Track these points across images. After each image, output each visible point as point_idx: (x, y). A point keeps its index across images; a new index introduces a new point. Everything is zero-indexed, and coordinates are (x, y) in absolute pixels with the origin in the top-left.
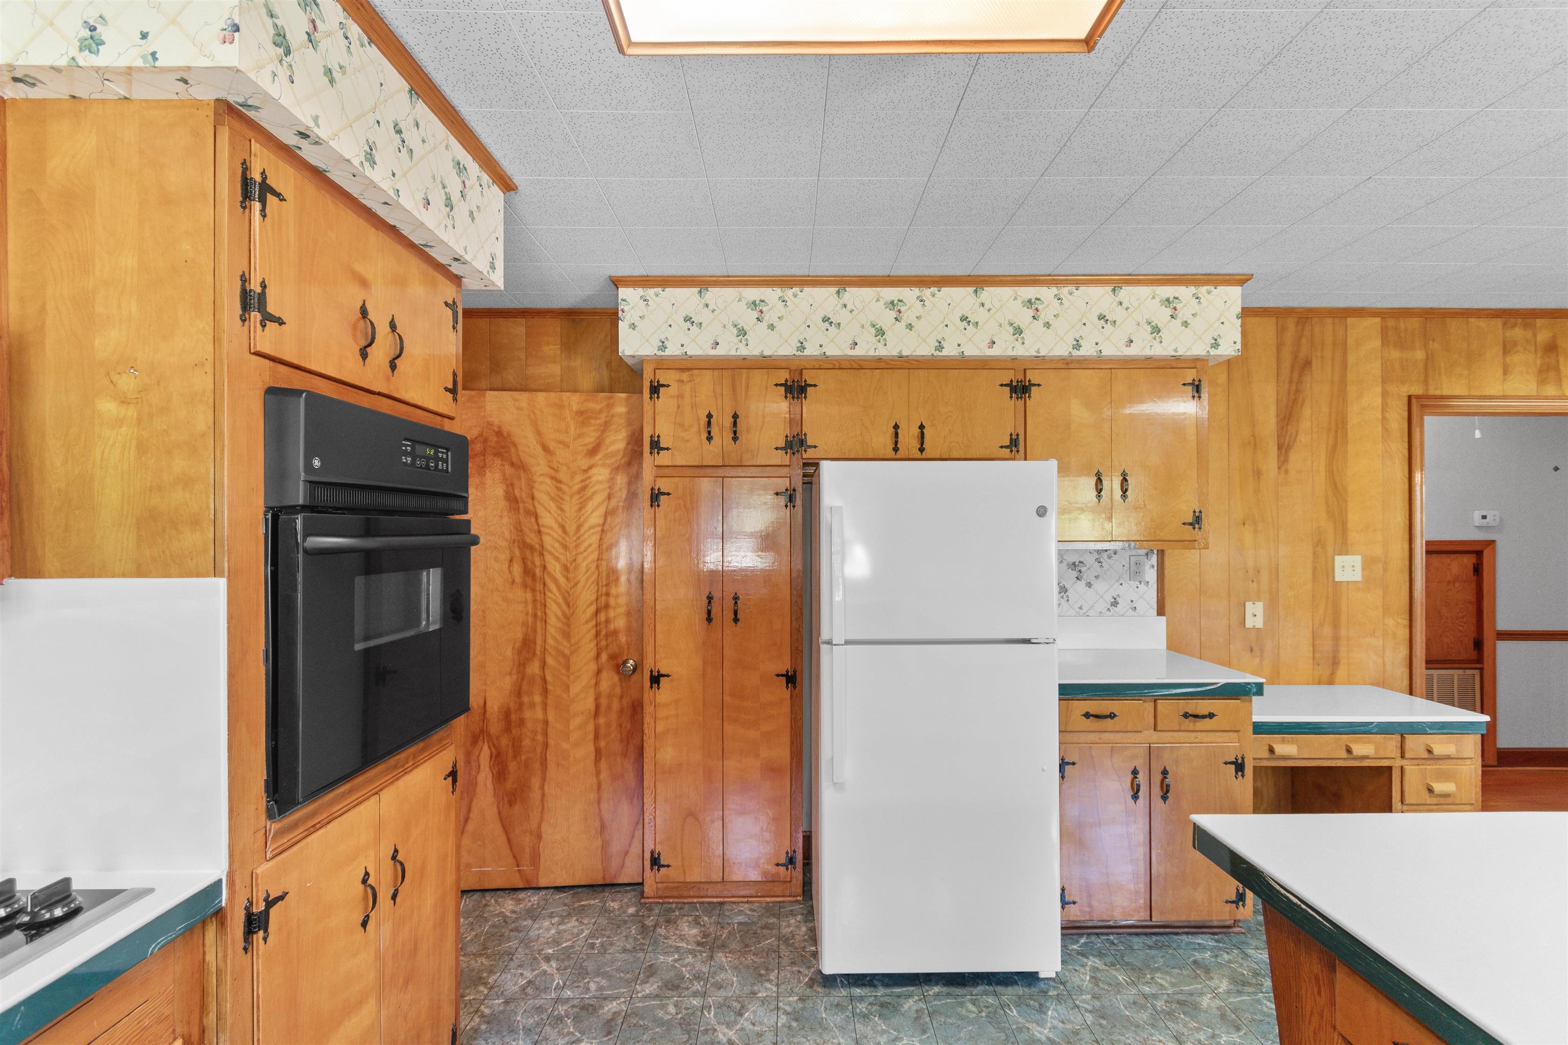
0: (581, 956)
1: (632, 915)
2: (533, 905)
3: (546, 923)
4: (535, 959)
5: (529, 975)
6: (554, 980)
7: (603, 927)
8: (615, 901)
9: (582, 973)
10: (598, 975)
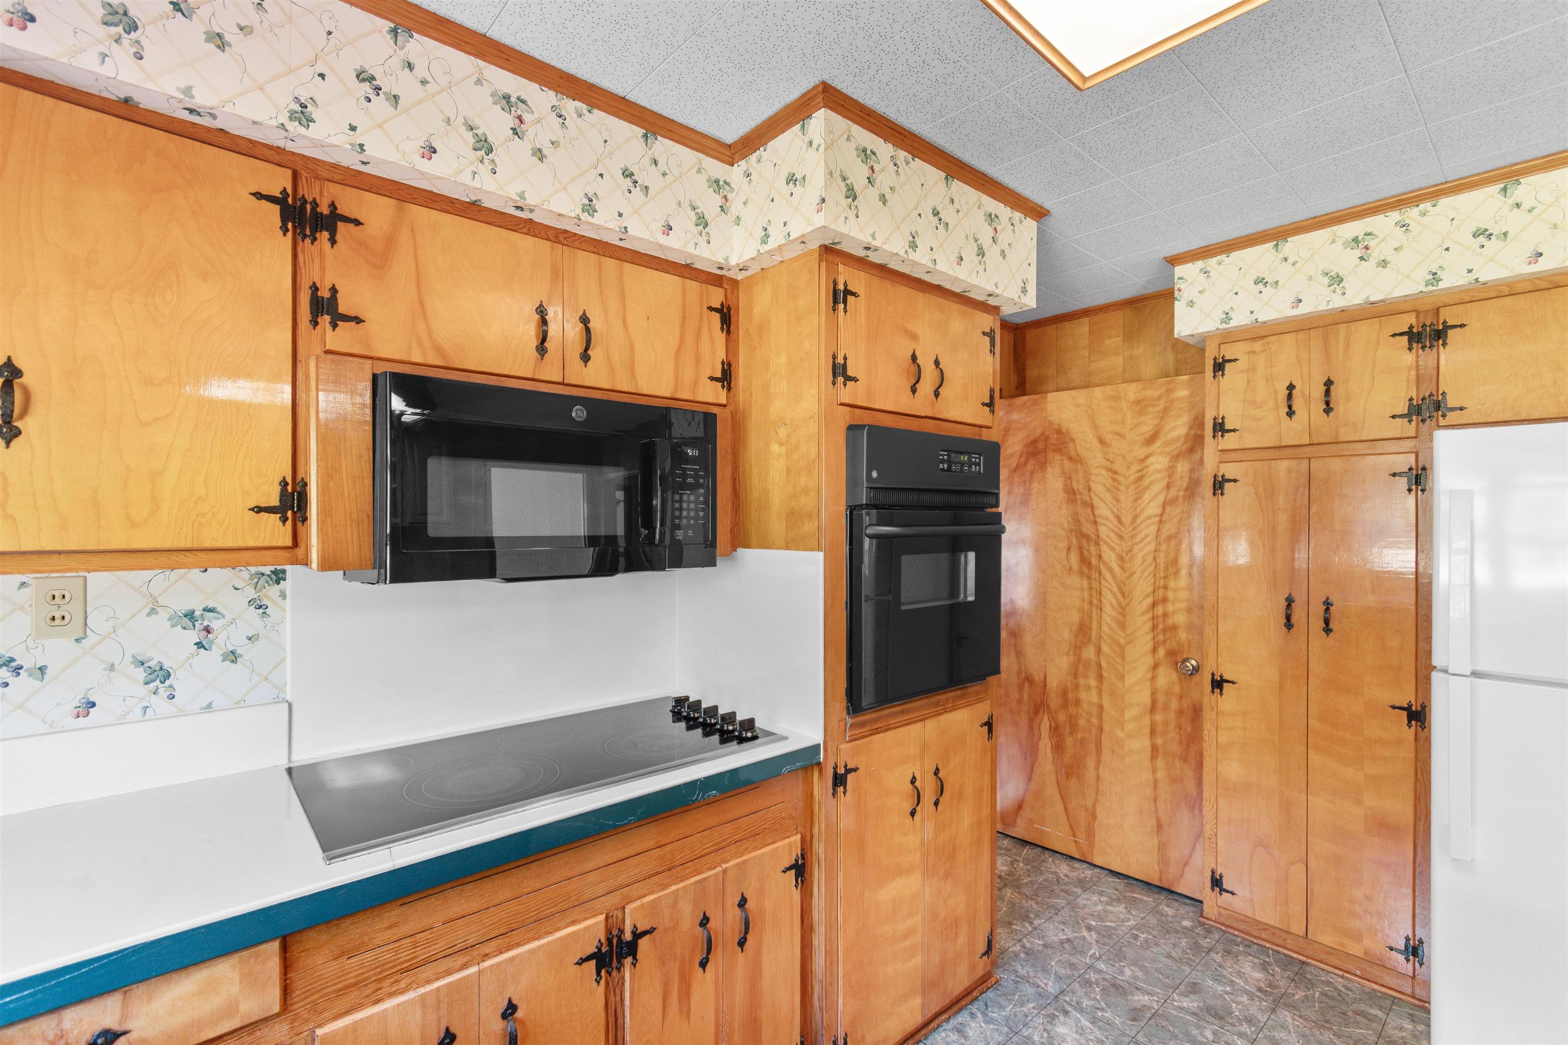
0: (1122, 941)
1: (1186, 928)
2: (1086, 877)
3: (1095, 898)
4: (1078, 923)
5: (1069, 934)
6: (1091, 949)
7: (1151, 925)
8: (1170, 907)
9: (1120, 956)
10: (1135, 965)
